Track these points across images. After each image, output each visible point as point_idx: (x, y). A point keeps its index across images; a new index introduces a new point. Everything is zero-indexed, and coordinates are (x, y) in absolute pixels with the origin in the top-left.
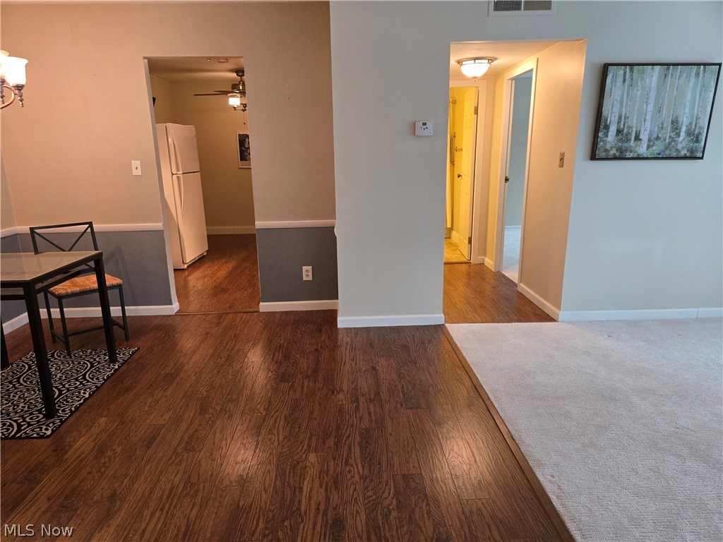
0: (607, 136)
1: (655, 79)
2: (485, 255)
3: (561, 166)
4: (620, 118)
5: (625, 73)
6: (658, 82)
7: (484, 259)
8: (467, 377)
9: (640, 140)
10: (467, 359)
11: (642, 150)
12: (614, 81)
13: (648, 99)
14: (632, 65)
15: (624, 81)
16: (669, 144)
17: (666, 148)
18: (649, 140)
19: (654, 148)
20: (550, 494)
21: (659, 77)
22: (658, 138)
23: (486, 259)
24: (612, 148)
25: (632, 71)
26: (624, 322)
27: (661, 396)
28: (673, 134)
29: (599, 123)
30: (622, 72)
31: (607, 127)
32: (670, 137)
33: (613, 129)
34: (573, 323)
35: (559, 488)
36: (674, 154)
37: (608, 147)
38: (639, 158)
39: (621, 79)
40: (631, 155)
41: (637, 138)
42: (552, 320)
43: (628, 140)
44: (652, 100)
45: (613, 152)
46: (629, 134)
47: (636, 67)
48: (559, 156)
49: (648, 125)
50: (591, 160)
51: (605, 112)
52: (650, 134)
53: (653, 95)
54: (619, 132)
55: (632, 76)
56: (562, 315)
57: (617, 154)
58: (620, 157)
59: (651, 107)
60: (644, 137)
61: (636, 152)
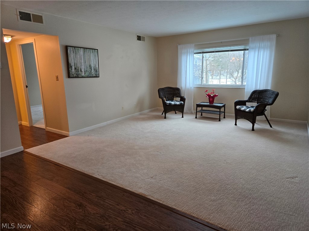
0: (72, 70)
1: (82, 52)
2: (22, 121)
3: (58, 80)
4: (75, 64)
5: (73, 49)
6: (83, 53)
7: (21, 123)
8: (50, 163)
9: (82, 71)
10: (45, 158)
11: (83, 74)
12: (70, 52)
13: (81, 58)
14: (75, 47)
15: (73, 52)
16: (90, 73)
17: (89, 74)
18: (84, 71)
19: (86, 74)
20: (100, 179)
21: (83, 51)
22: (87, 71)
23: (22, 122)
24: (74, 74)
25: (75, 49)
26: (89, 131)
27: (111, 146)
28: (90, 70)
29: (68, 66)
30: (72, 49)
31: (71, 67)
32: (90, 71)
33: (73, 68)
34: (75, 135)
35: (102, 176)
36: (92, 76)
37: (73, 73)
38: (83, 77)
39: (72, 51)
40: (80, 76)
41: (81, 71)
42: (67, 136)
43: (79, 71)
44: (82, 59)
45: (75, 75)
46: (78, 69)
47: (76, 48)
48: (55, 77)
49: (83, 67)
50: (69, 78)
51: (70, 61)
52: (84, 70)
53: (82, 57)
54: (75, 69)
55: (75, 50)
56: (70, 133)
57: (76, 76)
58: (77, 77)
59: (83, 61)
60: (83, 70)
61: (82, 75)
